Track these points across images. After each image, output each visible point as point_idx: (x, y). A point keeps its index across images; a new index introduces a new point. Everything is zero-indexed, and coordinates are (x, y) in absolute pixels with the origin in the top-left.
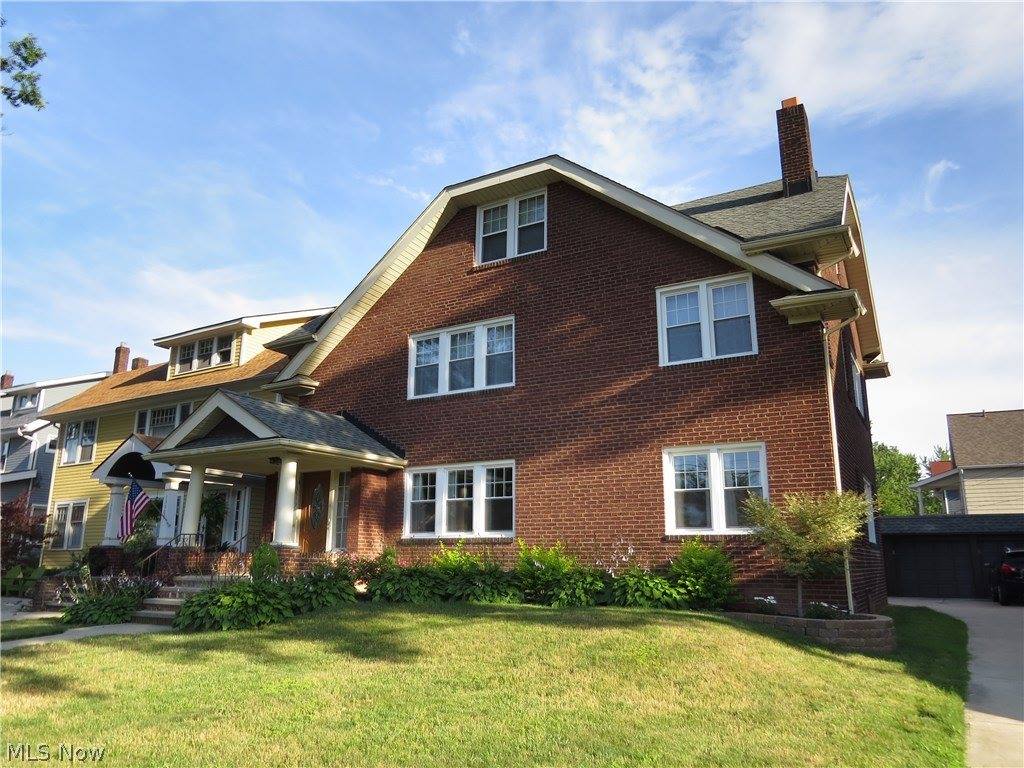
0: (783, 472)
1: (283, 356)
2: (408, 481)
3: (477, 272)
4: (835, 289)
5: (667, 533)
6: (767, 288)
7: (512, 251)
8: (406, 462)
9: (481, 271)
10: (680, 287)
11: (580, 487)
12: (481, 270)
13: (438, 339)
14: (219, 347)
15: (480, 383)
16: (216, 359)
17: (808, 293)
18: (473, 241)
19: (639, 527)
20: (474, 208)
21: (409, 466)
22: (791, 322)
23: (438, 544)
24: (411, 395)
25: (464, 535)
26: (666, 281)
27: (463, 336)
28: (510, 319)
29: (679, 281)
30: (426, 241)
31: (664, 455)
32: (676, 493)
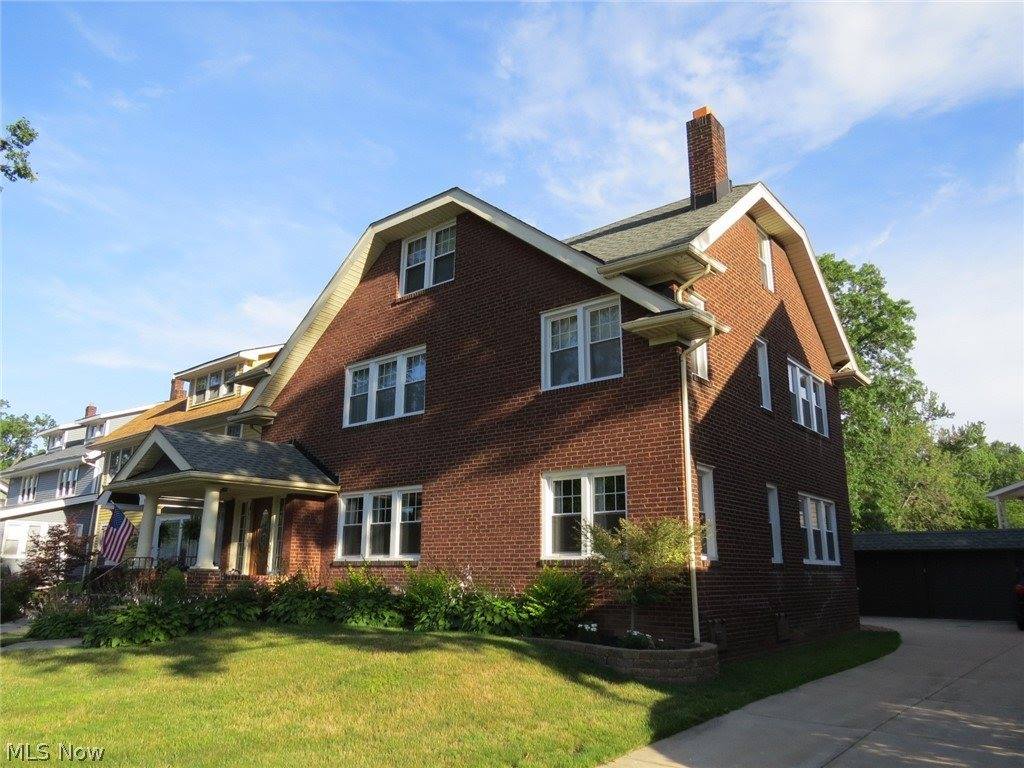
0: (640, 496)
1: (251, 389)
2: (342, 505)
3: (398, 303)
4: (679, 310)
5: (542, 558)
6: (632, 310)
7: (428, 282)
8: (339, 488)
9: (401, 303)
10: (561, 311)
11: (472, 512)
12: (402, 301)
13: (368, 369)
14: (226, 379)
15: (400, 412)
16: (224, 390)
17: (657, 314)
18: (398, 273)
19: (520, 551)
20: (399, 242)
21: (341, 491)
22: (651, 343)
23: (347, 567)
24: (346, 424)
25: (381, 558)
26: (548, 306)
27: (388, 365)
28: (422, 349)
29: (559, 305)
30: (360, 276)
31: (542, 480)
32: (554, 518)
